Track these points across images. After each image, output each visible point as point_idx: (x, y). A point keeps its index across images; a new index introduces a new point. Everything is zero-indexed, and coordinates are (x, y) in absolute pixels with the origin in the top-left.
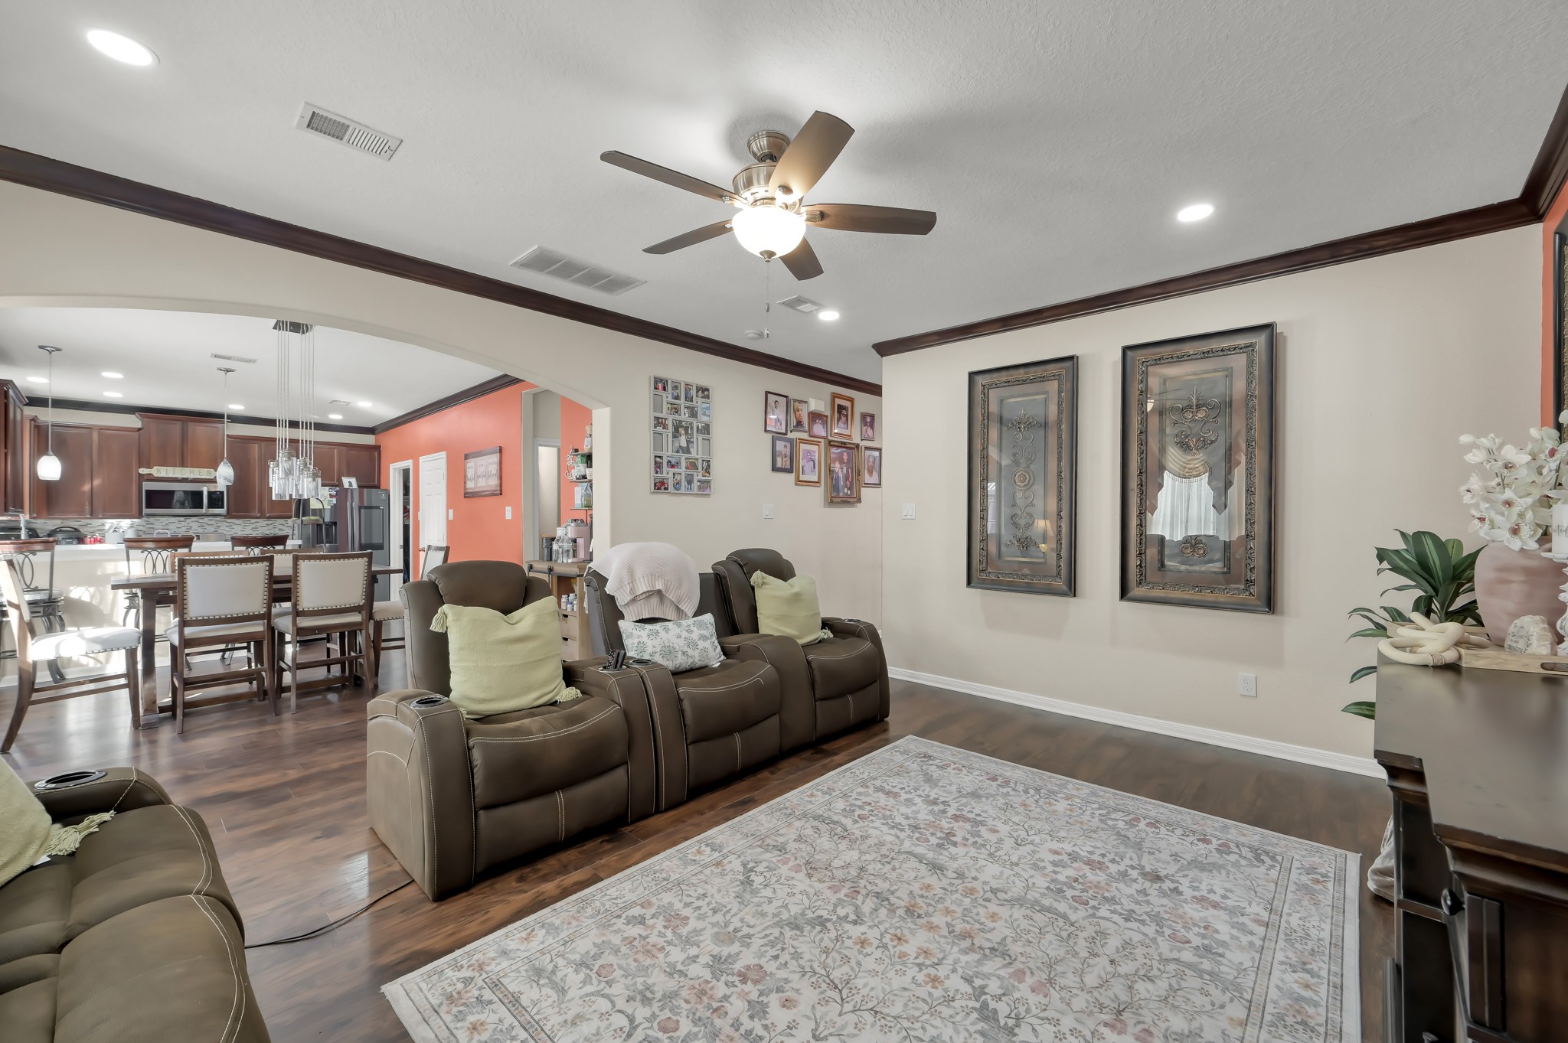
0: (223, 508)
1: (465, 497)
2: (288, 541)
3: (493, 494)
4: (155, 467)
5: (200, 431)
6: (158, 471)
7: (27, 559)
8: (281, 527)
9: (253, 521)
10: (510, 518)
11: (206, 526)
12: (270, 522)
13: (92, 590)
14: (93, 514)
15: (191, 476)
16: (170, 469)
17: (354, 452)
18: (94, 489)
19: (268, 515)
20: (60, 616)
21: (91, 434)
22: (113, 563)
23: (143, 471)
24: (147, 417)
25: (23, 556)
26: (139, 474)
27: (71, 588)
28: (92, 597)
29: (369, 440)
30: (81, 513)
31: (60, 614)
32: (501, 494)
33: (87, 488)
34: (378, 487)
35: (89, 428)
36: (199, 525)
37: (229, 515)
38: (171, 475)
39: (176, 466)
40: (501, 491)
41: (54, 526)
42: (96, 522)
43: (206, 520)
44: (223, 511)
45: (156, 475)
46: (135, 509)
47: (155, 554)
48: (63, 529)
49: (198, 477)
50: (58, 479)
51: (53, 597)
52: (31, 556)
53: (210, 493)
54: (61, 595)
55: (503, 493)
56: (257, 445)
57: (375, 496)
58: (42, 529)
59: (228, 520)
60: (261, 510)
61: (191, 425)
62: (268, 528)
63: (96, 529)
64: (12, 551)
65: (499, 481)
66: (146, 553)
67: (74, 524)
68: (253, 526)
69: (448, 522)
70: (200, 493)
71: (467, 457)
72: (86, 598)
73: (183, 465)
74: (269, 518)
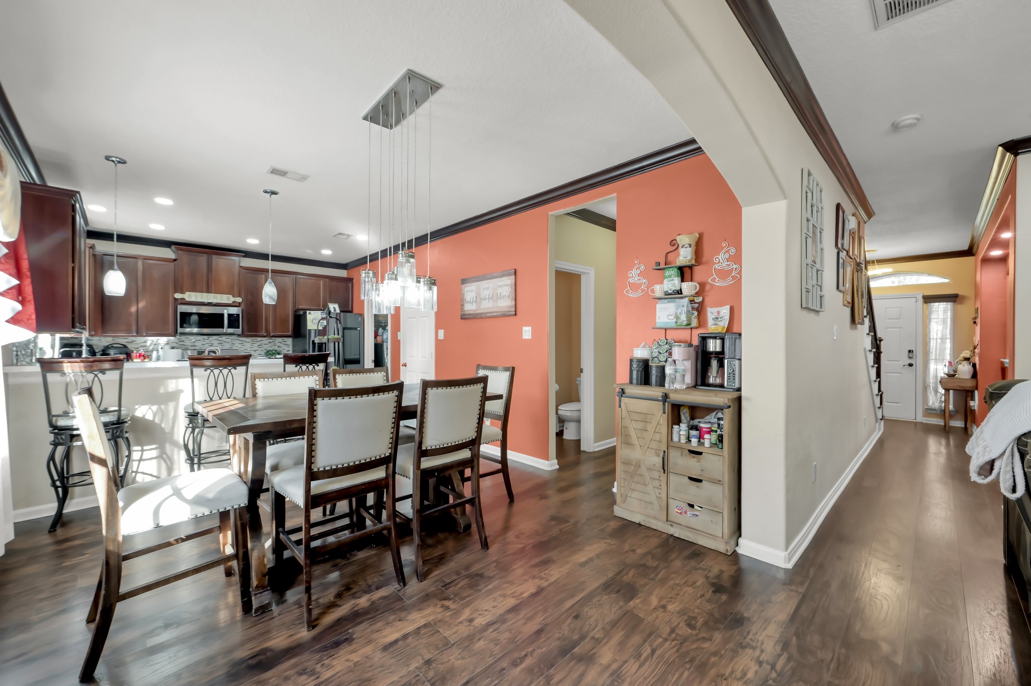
0: (239, 328)
1: (461, 319)
2: (329, 358)
3: (505, 315)
4: (187, 293)
5: (221, 262)
6: (190, 296)
7: (96, 378)
8: (280, 344)
9: (259, 339)
10: (530, 337)
11: (224, 344)
12: (271, 341)
13: (155, 408)
14: (139, 333)
15: (215, 301)
16: (199, 294)
17: (334, 283)
18: (139, 310)
19: (272, 334)
20: (127, 438)
21: (137, 263)
22: (174, 381)
23: (178, 296)
24: (181, 250)
25: (93, 376)
26: (175, 299)
27: (137, 407)
28: (154, 415)
29: (343, 273)
30: (129, 331)
31: (127, 435)
32: (516, 315)
33: (133, 309)
34: (351, 312)
35: (135, 257)
36: (219, 342)
37: (243, 335)
38: (199, 300)
39: (203, 292)
40: (516, 311)
41: (107, 342)
42: (140, 340)
43: (224, 338)
44: (239, 331)
45: (188, 299)
46: (171, 328)
47: (216, 371)
48: (114, 345)
49: (220, 302)
50: (123, 295)
51: (122, 418)
52: (100, 375)
53: (230, 316)
54: (128, 415)
55: (518, 313)
56: (264, 276)
57: (350, 320)
58: (97, 345)
59: (241, 339)
60: (267, 331)
61: (214, 257)
62: (270, 345)
63: (139, 345)
64: (83, 370)
65: (514, 303)
66: (209, 371)
67: (123, 341)
68: (259, 343)
69: (437, 341)
70: (222, 315)
71: (464, 281)
72: (149, 417)
73: (208, 291)
74: (273, 336)
